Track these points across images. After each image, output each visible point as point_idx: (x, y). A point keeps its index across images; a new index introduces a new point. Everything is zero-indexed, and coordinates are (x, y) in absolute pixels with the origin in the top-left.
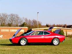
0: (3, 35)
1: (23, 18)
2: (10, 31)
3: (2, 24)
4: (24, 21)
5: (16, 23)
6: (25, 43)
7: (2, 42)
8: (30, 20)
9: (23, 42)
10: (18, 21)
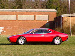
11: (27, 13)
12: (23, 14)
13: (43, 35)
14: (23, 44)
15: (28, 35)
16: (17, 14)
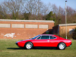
0: (14, 34)
1: (50, 4)
2: (26, 27)
3: (13, 14)
4: (50, 9)
5: (37, 13)
6: (31, 47)
7: (9, 46)
8: (61, 7)
9: (29, 46)
10: (41, 9)
11: (32, 23)
12: (29, 23)
13: (49, 41)
14: (30, 49)
15: (35, 40)
16: (25, 23)
